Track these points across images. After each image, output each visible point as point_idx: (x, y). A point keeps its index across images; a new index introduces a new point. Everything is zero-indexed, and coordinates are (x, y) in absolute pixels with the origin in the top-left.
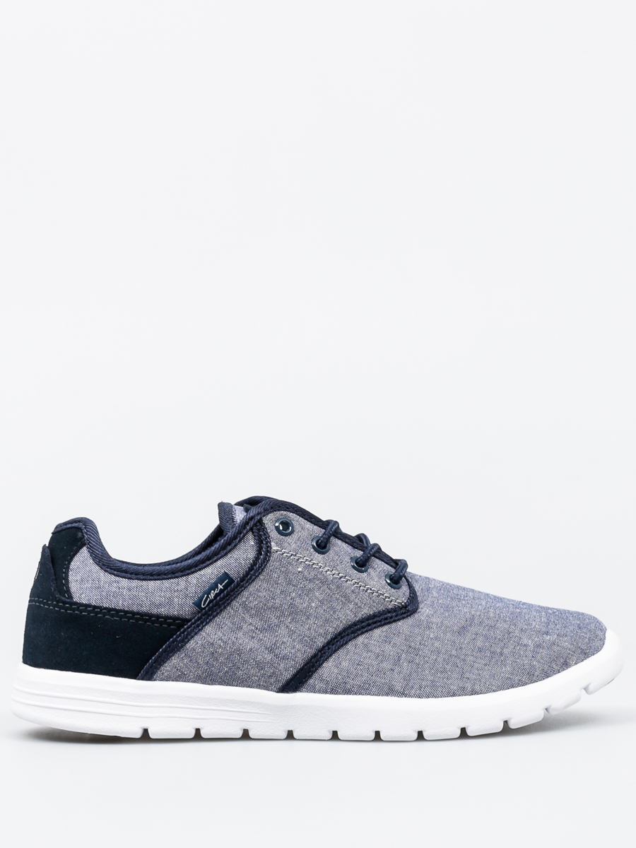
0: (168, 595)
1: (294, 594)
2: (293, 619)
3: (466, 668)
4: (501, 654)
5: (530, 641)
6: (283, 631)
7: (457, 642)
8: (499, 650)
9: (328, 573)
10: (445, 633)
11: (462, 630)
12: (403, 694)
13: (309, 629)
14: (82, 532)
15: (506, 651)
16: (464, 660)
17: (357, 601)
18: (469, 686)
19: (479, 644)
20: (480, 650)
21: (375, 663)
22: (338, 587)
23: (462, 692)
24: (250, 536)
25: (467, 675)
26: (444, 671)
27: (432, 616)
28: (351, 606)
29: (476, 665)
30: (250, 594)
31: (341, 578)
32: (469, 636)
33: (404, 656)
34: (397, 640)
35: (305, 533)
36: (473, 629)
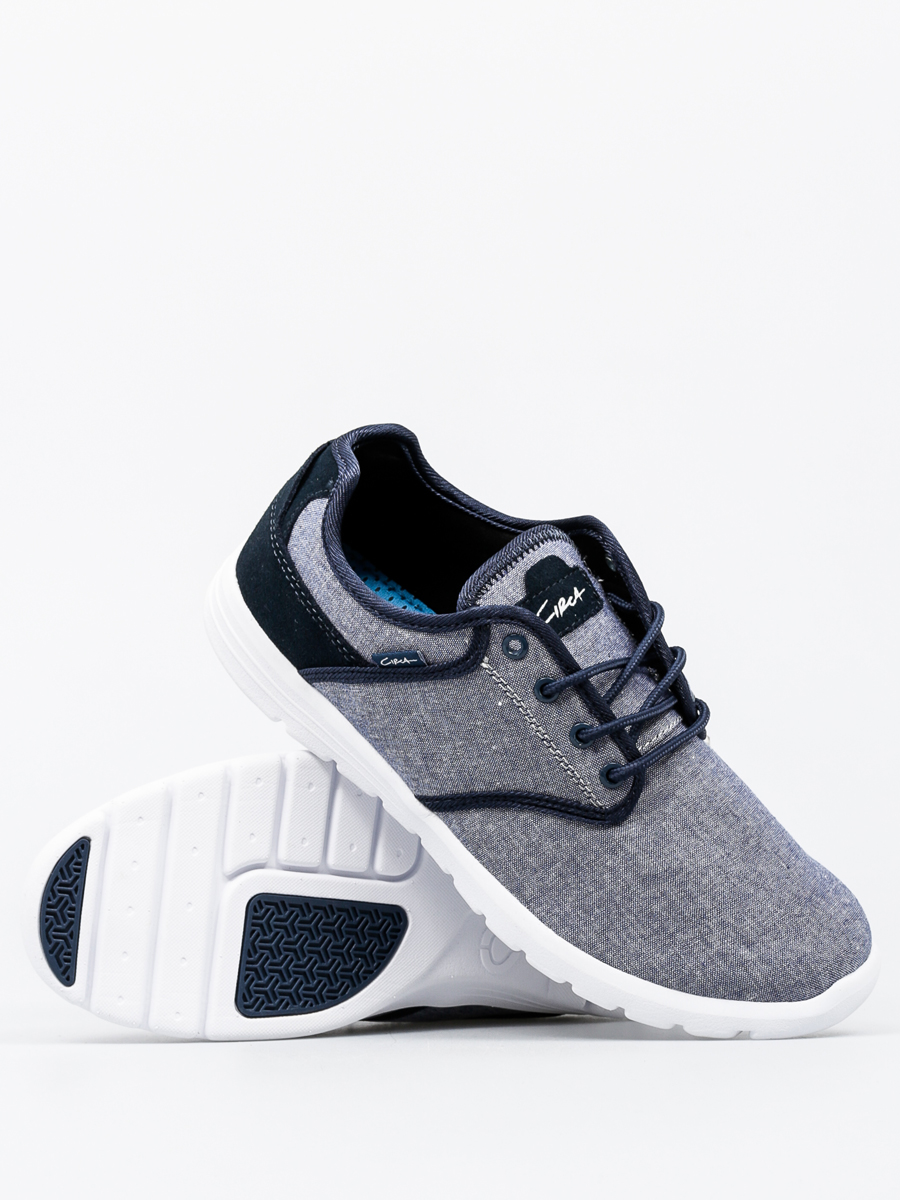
0: (357, 625)
1: (479, 723)
2: (464, 745)
3: (618, 925)
4: (672, 935)
5: (719, 943)
6: (447, 747)
7: (633, 888)
8: (671, 930)
9: (533, 725)
10: (627, 869)
11: (650, 879)
12: (527, 903)
13: (476, 767)
14: (335, 482)
15: (679, 936)
16: (621, 915)
17: (547, 774)
18: (601, 947)
19: (656, 908)
20: (651, 915)
21: (522, 850)
22: (534, 748)
23: (590, 948)
24: (469, 632)
25: (611, 935)
26: (588, 911)
27: (632, 840)
28: (538, 776)
29: (631, 929)
30: (435, 690)
31: (543, 740)
32: (653, 891)
33: (559, 865)
34: (565, 844)
35: (535, 669)
36: (665, 887)
